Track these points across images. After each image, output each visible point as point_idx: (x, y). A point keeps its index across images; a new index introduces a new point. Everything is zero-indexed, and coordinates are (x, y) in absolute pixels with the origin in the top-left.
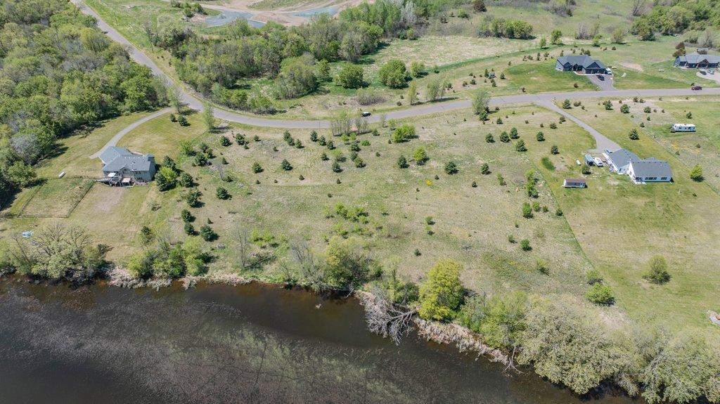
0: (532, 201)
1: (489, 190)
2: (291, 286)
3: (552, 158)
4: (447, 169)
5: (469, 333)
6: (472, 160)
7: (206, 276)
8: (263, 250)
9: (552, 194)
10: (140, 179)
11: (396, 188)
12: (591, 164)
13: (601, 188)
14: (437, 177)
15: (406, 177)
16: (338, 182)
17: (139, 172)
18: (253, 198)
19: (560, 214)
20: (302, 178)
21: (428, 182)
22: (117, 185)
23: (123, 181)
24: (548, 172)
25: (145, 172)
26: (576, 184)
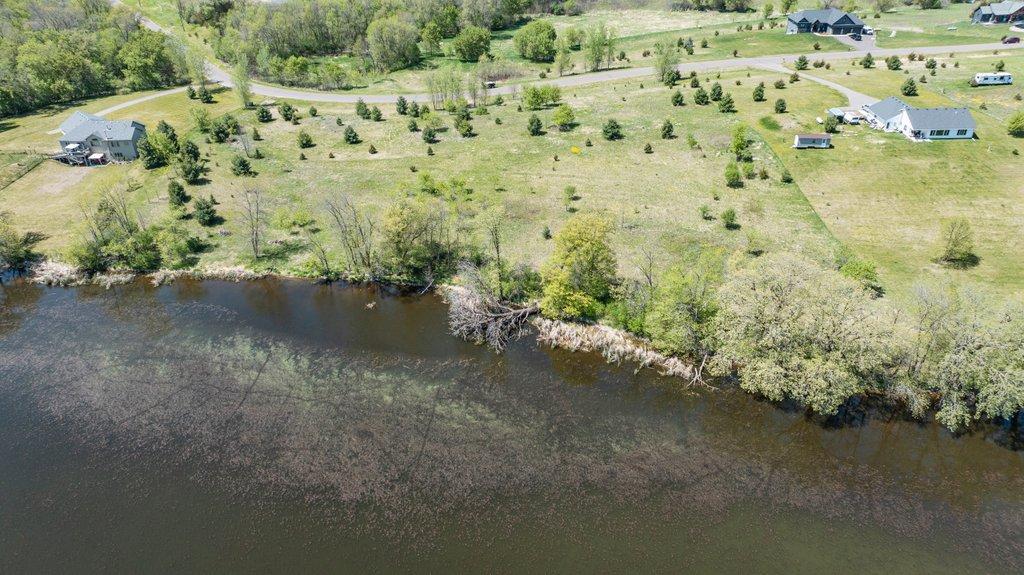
0: (741, 167)
1: (673, 158)
2: (330, 280)
3: (778, 118)
4: (606, 132)
5: (626, 338)
6: (648, 124)
7: (192, 270)
8: (294, 237)
9: (775, 157)
10: (119, 156)
11: (522, 158)
12: (841, 119)
13: (857, 148)
14: (589, 144)
15: (540, 145)
16: (430, 153)
17: (117, 142)
18: (292, 176)
19: (788, 180)
20: (373, 151)
21: (574, 149)
22: (82, 165)
23: (90, 157)
24: (771, 132)
25: (126, 142)
26: (814, 141)
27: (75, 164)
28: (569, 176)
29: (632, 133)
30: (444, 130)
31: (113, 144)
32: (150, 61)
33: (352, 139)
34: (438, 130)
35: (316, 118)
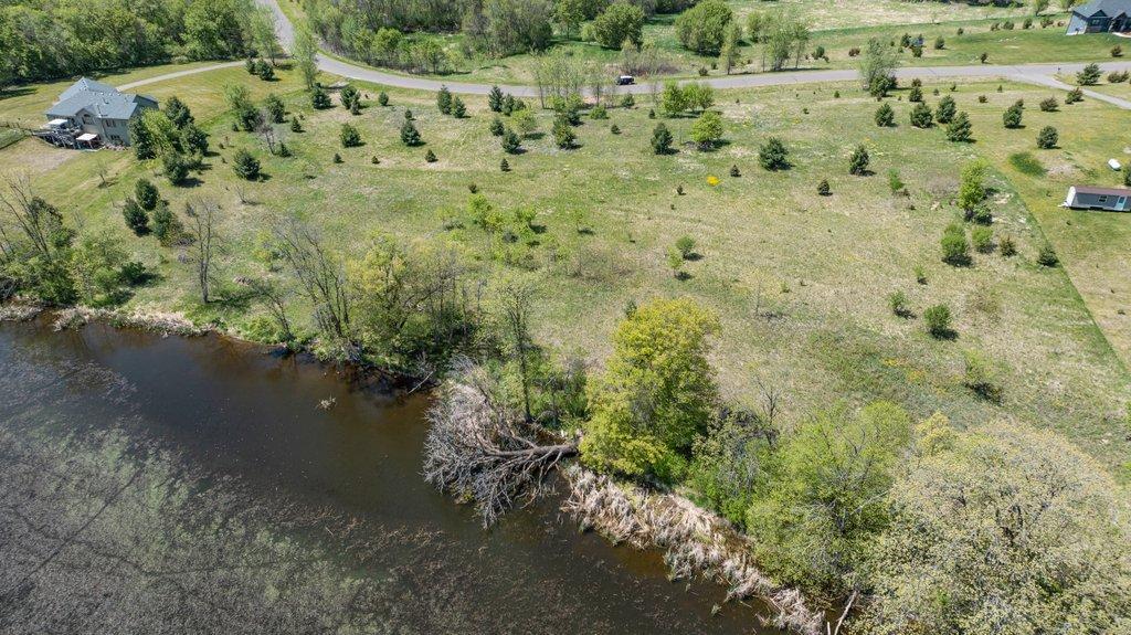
0: (971, 232)
2: (291, 350)
4: (763, 157)
8: (270, 275)
10: (116, 139)
11: (632, 186)
15: (663, 169)
16: (505, 167)
17: (114, 121)
18: (313, 185)
19: (1049, 262)
20: (431, 158)
21: (712, 180)
22: (68, 147)
23: (80, 138)
25: (122, 122)
26: (1103, 199)
27: (61, 146)
28: (692, 220)
29: (805, 161)
30: (538, 136)
31: (109, 123)
32: (213, 26)
33: (412, 140)
34: (526, 137)
35: (386, 108)
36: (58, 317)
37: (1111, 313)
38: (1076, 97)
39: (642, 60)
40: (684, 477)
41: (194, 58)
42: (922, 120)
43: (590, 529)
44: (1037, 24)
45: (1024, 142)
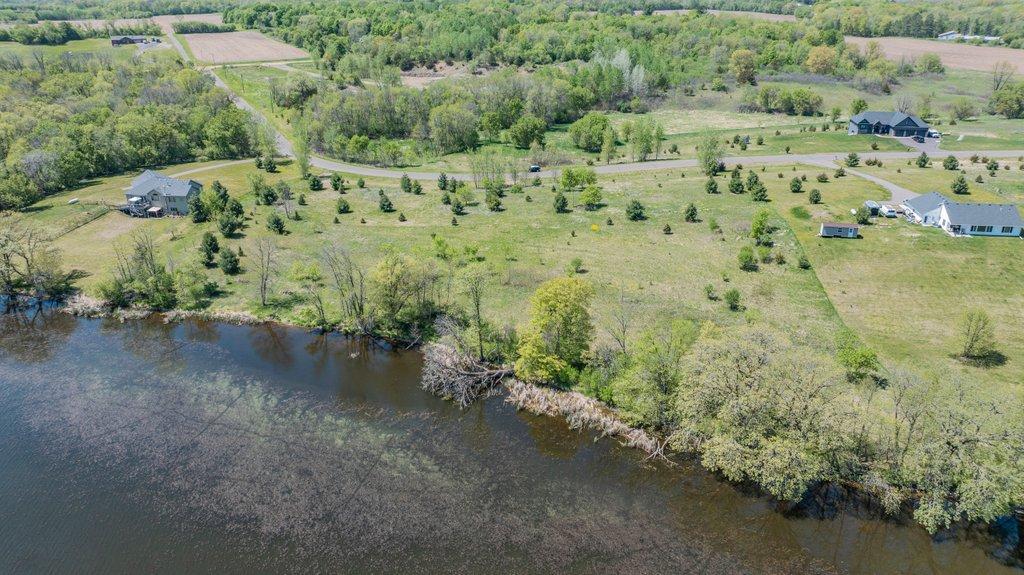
0: (757, 251)
2: (325, 330)
3: (810, 208)
4: (629, 213)
5: (596, 406)
7: (203, 311)
10: (174, 210)
11: (542, 232)
12: (875, 212)
14: (610, 223)
15: (562, 222)
16: (454, 222)
17: (174, 198)
18: (322, 237)
19: (805, 267)
20: (403, 219)
21: (594, 227)
22: (142, 217)
23: (150, 210)
24: (798, 221)
25: (181, 198)
26: (840, 230)
27: (135, 216)
28: (582, 251)
29: (657, 215)
30: (476, 205)
31: (170, 199)
32: (228, 134)
33: (387, 208)
34: (467, 205)
35: (363, 190)
36: (164, 316)
37: (838, 293)
38: (841, 174)
39: (545, 156)
40: (576, 383)
41: (212, 157)
42: (737, 189)
43: (522, 409)
44: (832, 128)
45: (802, 201)
